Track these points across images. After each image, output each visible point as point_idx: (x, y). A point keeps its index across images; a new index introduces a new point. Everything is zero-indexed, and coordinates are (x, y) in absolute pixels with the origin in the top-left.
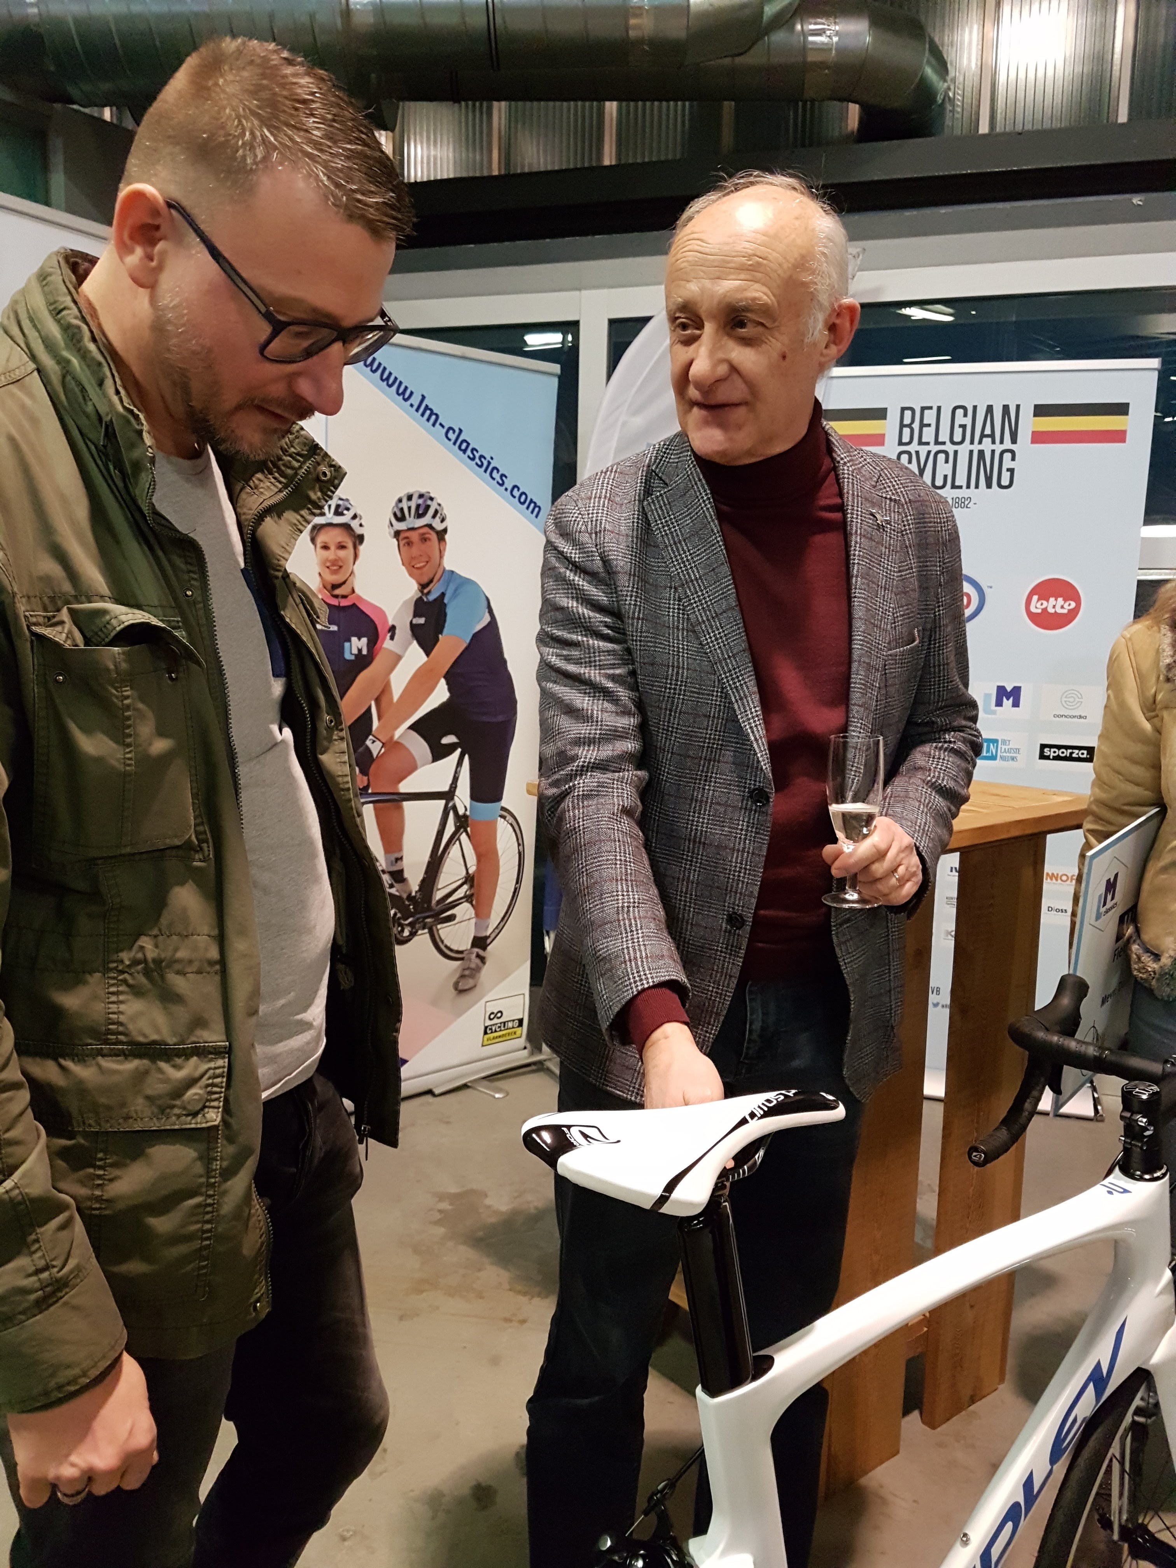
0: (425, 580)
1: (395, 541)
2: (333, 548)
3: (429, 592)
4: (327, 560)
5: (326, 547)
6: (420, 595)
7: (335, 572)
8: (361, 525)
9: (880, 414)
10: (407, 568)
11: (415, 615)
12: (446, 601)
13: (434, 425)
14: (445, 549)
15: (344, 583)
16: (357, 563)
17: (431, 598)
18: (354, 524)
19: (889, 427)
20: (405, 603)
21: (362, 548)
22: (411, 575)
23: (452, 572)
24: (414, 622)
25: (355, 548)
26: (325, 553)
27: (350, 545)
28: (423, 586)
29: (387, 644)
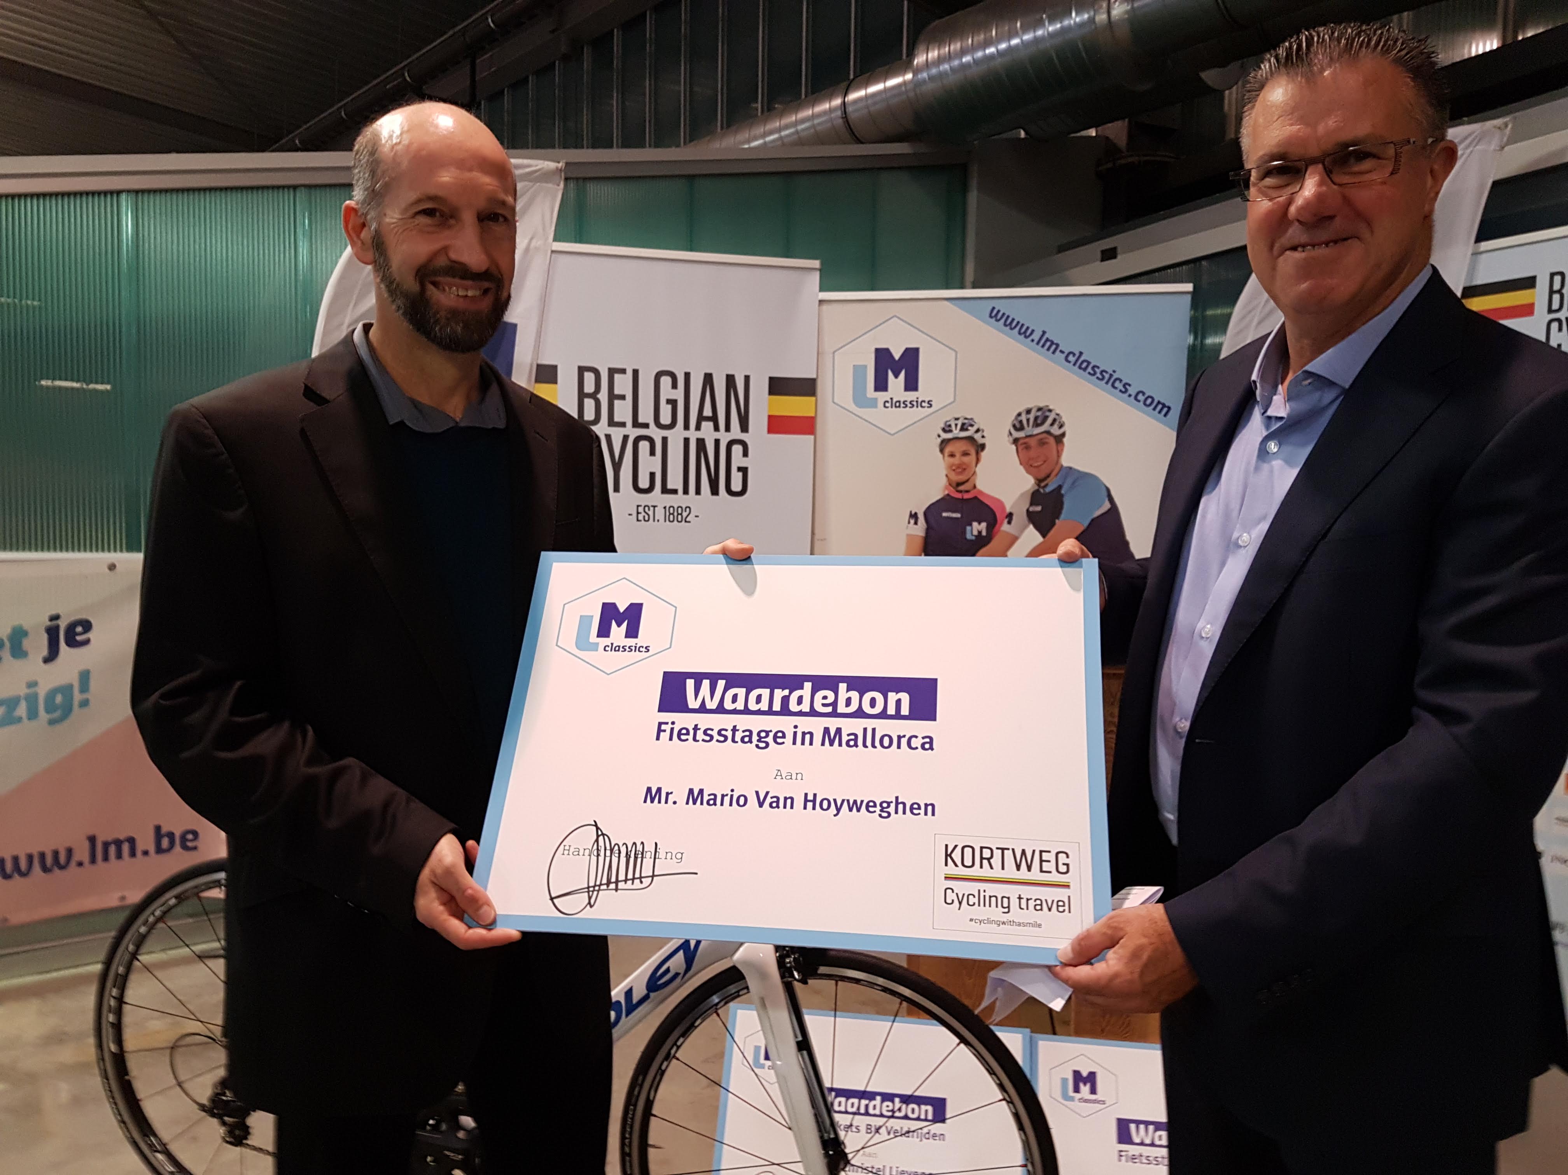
0: (1042, 475)
1: (1014, 447)
2: (958, 455)
3: (1046, 485)
4: (953, 465)
5: (952, 455)
6: (1036, 488)
7: (960, 473)
8: (983, 437)
10: (1024, 467)
11: (1031, 504)
12: (1063, 492)
13: (1054, 352)
14: (1062, 450)
15: (967, 481)
16: (979, 466)
17: (1048, 490)
18: (977, 436)
20: (1022, 495)
21: (983, 455)
22: (1028, 472)
23: (1070, 468)
24: (1031, 509)
25: (977, 453)
26: (952, 460)
27: (973, 452)
28: (1039, 481)
29: (1005, 527)
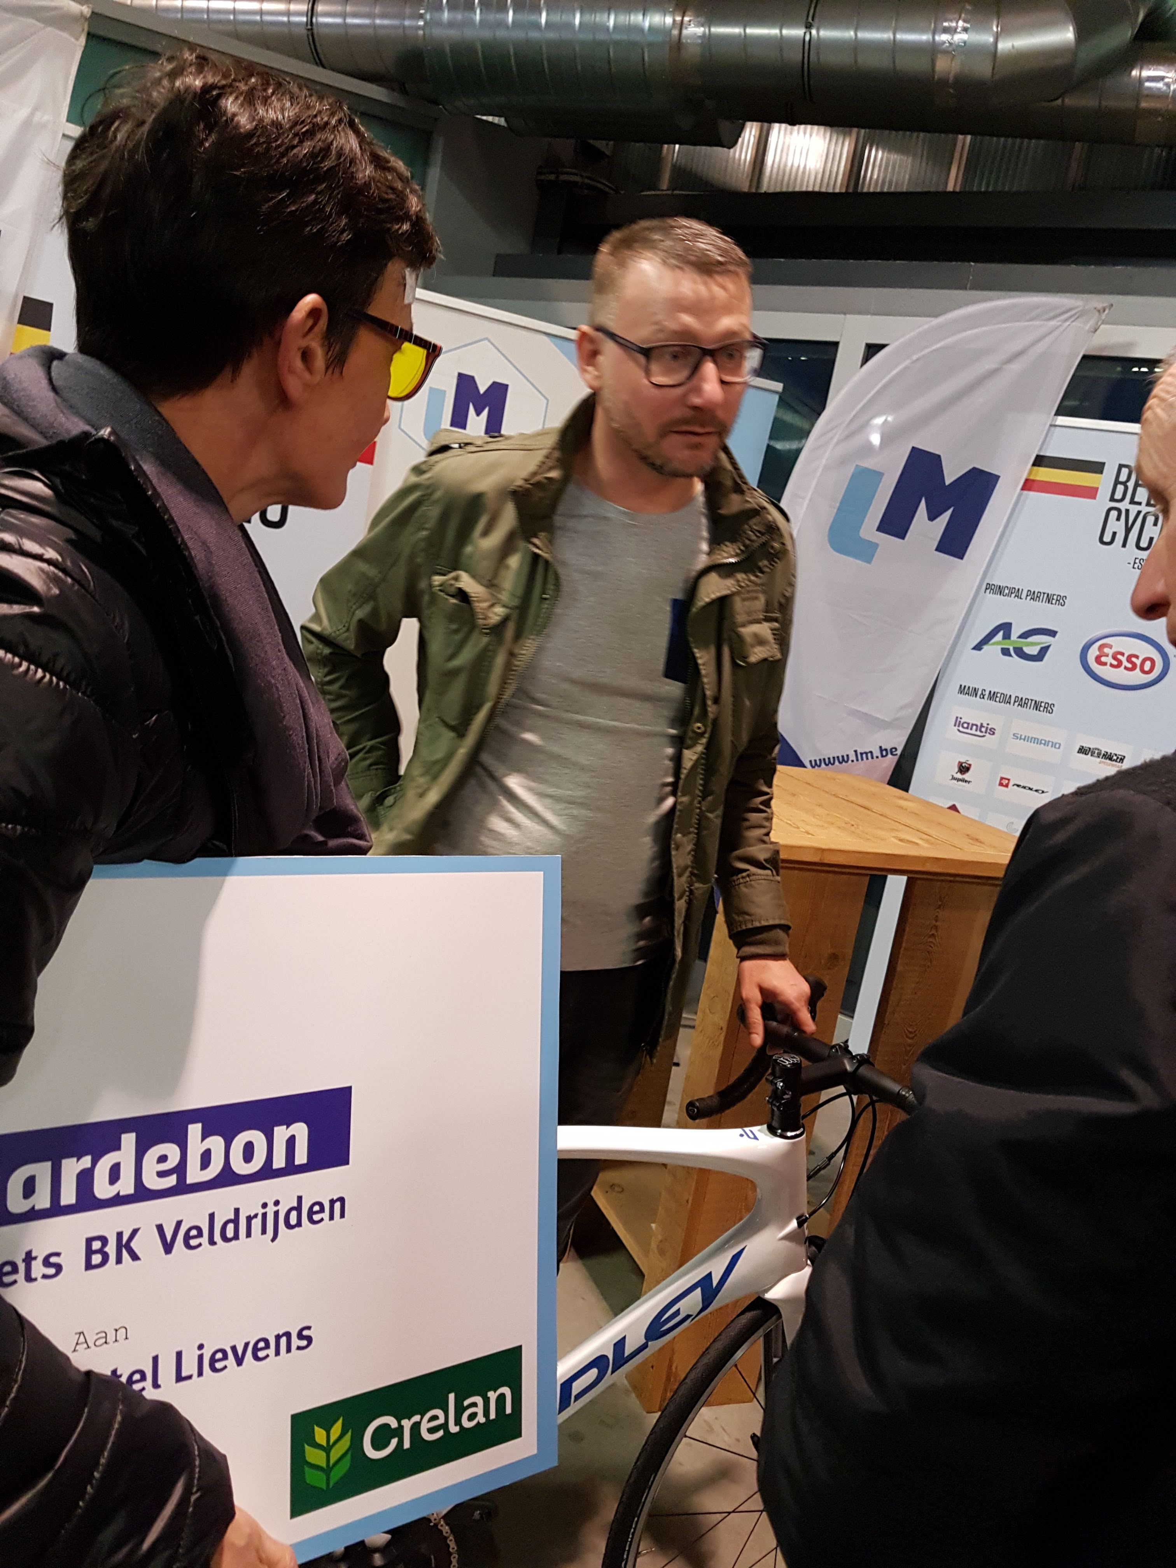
9: (1097, 468)
19: (1104, 482)
